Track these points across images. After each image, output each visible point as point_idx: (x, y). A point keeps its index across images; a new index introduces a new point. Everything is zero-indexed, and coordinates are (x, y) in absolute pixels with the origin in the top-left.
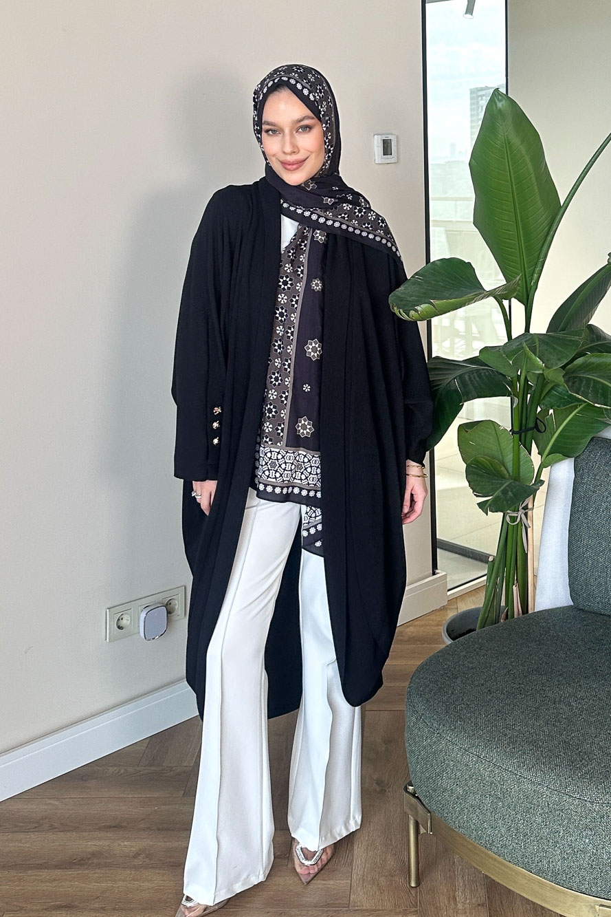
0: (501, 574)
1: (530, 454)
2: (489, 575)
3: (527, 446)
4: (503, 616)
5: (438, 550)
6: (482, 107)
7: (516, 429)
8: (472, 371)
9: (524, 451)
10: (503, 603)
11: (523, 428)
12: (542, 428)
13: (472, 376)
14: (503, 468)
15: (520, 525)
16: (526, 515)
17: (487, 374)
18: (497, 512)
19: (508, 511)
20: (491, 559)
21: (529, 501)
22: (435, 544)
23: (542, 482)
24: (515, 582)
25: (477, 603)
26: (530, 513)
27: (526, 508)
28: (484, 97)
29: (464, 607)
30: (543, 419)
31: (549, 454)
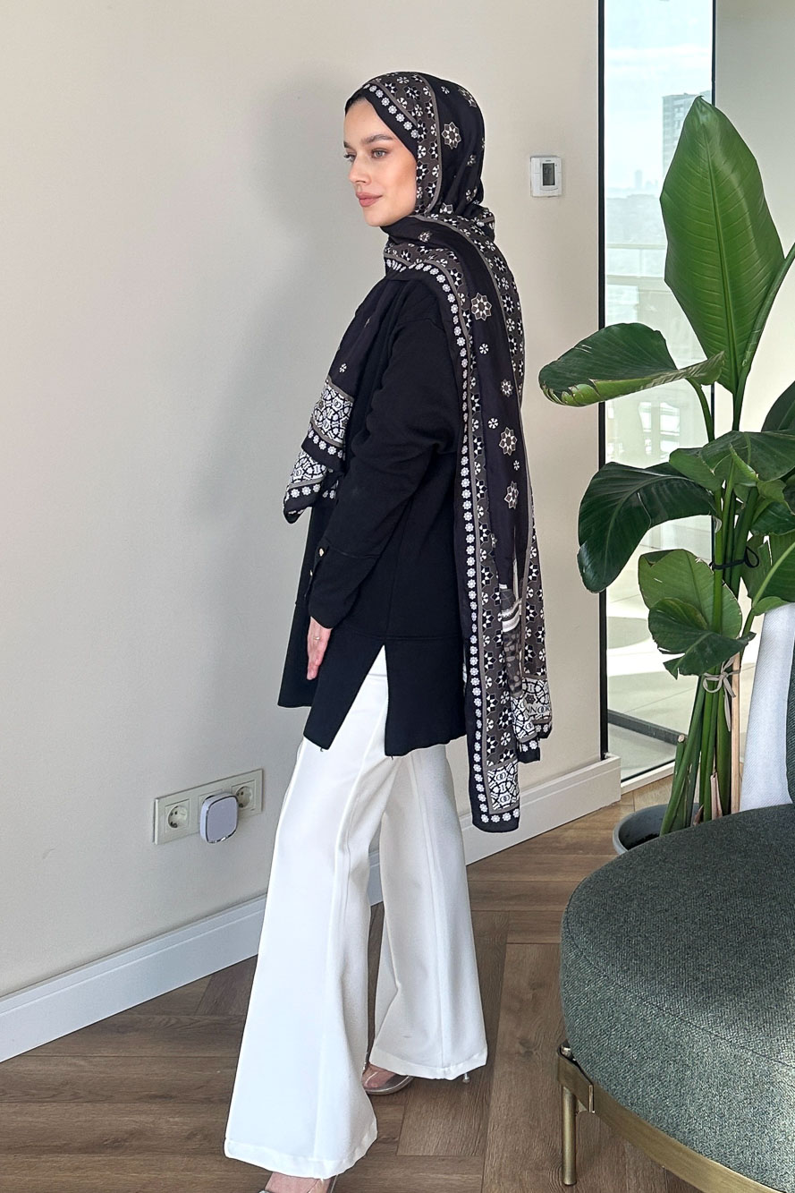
0: (694, 761)
1: (737, 597)
2: (678, 761)
3: (734, 586)
4: (696, 816)
5: (609, 725)
6: (679, 122)
7: (719, 562)
8: (660, 483)
9: (728, 593)
10: (697, 800)
11: (728, 562)
12: (753, 560)
13: (660, 489)
14: (699, 615)
15: (721, 693)
16: (730, 679)
17: (681, 486)
18: (690, 674)
19: (706, 674)
20: (681, 739)
21: (734, 660)
22: (606, 717)
23: (753, 635)
24: (714, 771)
25: (662, 798)
26: (735, 677)
27: (730, 670)
28: (682, 109)
29: (643, 804)
30: (756, 548)
31: (763, 596)
